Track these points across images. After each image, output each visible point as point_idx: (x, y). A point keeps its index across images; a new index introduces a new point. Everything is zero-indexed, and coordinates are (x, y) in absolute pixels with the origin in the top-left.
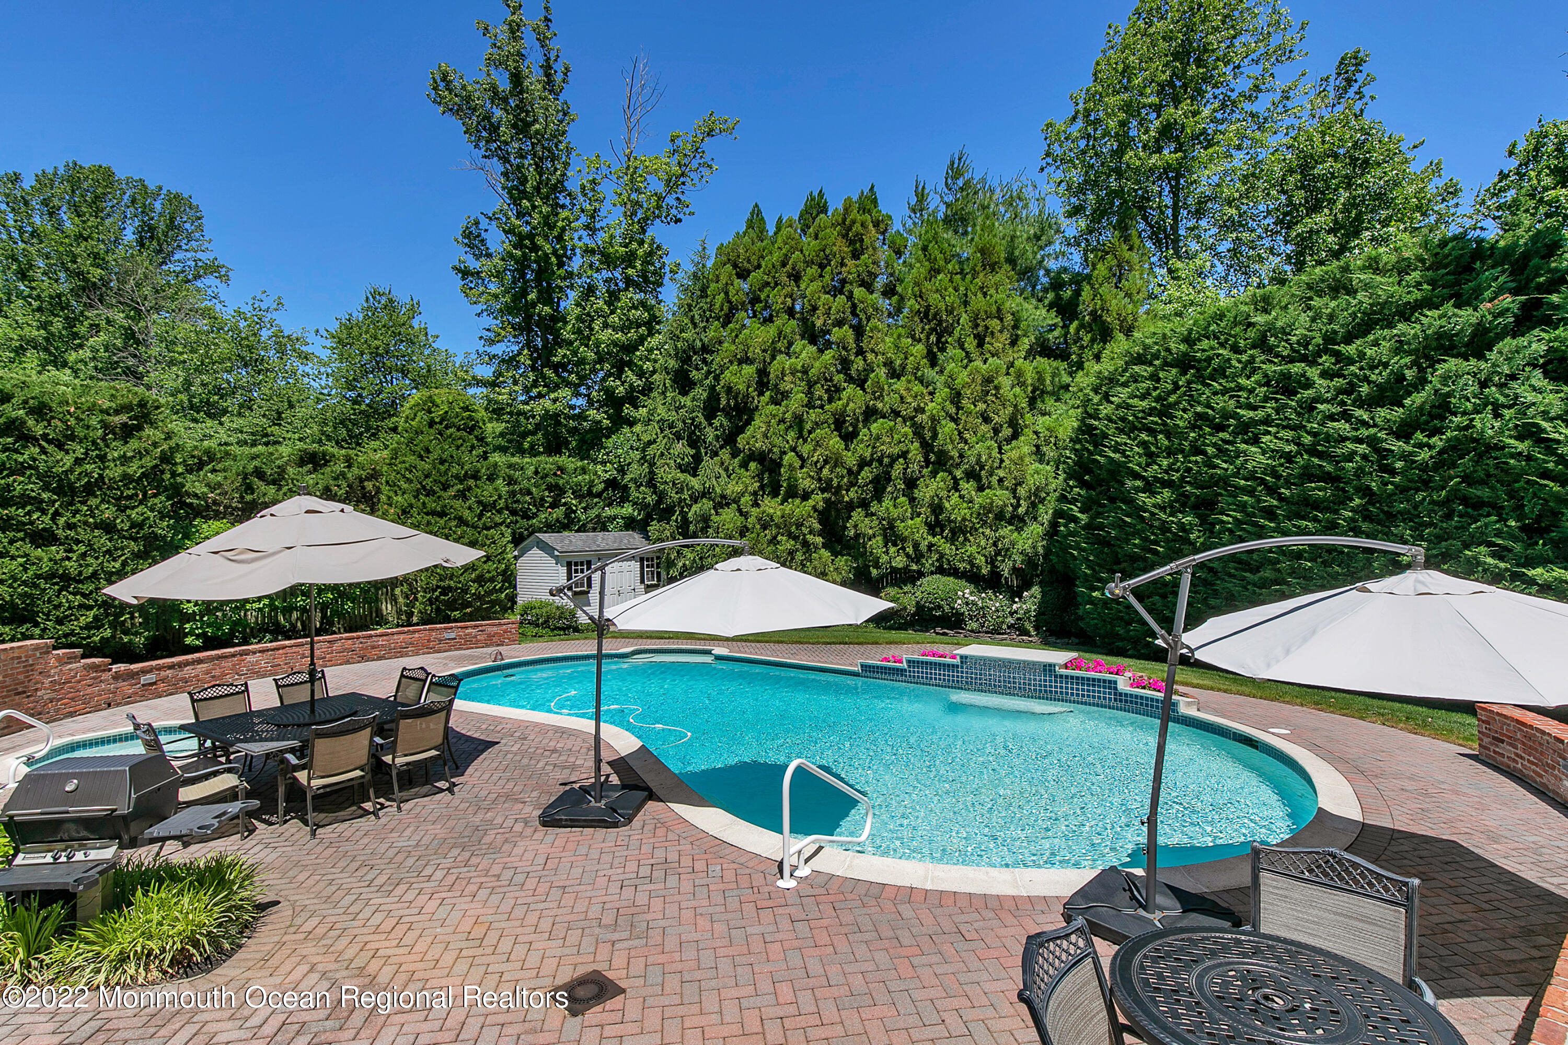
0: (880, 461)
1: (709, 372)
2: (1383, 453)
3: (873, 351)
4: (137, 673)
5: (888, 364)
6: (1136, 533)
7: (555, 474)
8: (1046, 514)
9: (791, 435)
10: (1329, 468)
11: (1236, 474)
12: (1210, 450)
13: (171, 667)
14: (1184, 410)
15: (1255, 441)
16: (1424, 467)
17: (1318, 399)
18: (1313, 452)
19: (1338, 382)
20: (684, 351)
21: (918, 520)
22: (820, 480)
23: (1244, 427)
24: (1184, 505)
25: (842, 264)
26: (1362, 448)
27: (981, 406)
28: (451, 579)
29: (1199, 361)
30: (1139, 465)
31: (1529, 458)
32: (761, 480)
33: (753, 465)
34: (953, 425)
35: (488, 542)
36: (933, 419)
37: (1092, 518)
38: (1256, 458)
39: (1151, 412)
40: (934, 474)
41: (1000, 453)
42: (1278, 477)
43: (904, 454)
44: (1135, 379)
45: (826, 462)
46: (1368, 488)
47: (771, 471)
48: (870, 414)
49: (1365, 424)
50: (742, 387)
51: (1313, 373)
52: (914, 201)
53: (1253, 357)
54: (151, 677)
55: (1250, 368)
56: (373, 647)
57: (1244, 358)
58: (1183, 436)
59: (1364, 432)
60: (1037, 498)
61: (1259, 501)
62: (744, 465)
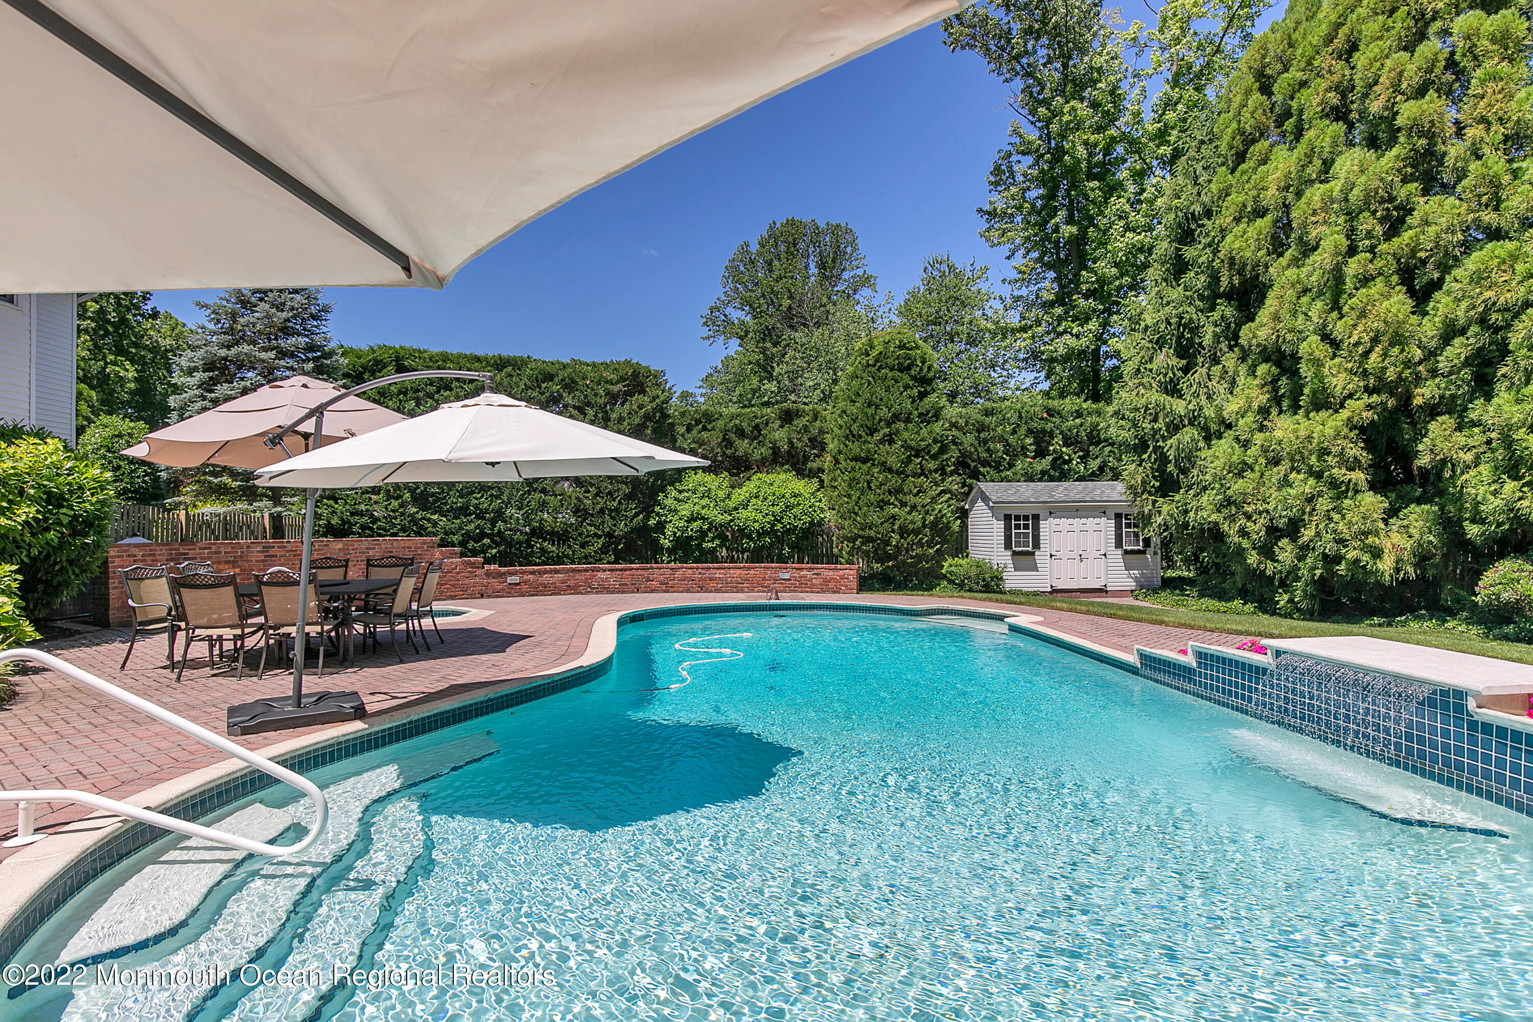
0: (1482, 321)
4: (504, 574)
7: (1041, 417)
9: (1318, 307)
13: (532, 573)
22: (1365, 373)
28: (870, 528)
32: (1274, 389)
33: (1262, 369)
35: (915, 491)
47: (1291, 374)
50: (1251, 253)
54: (515, 579)
56: (711, 579)
62: (1253, 370)
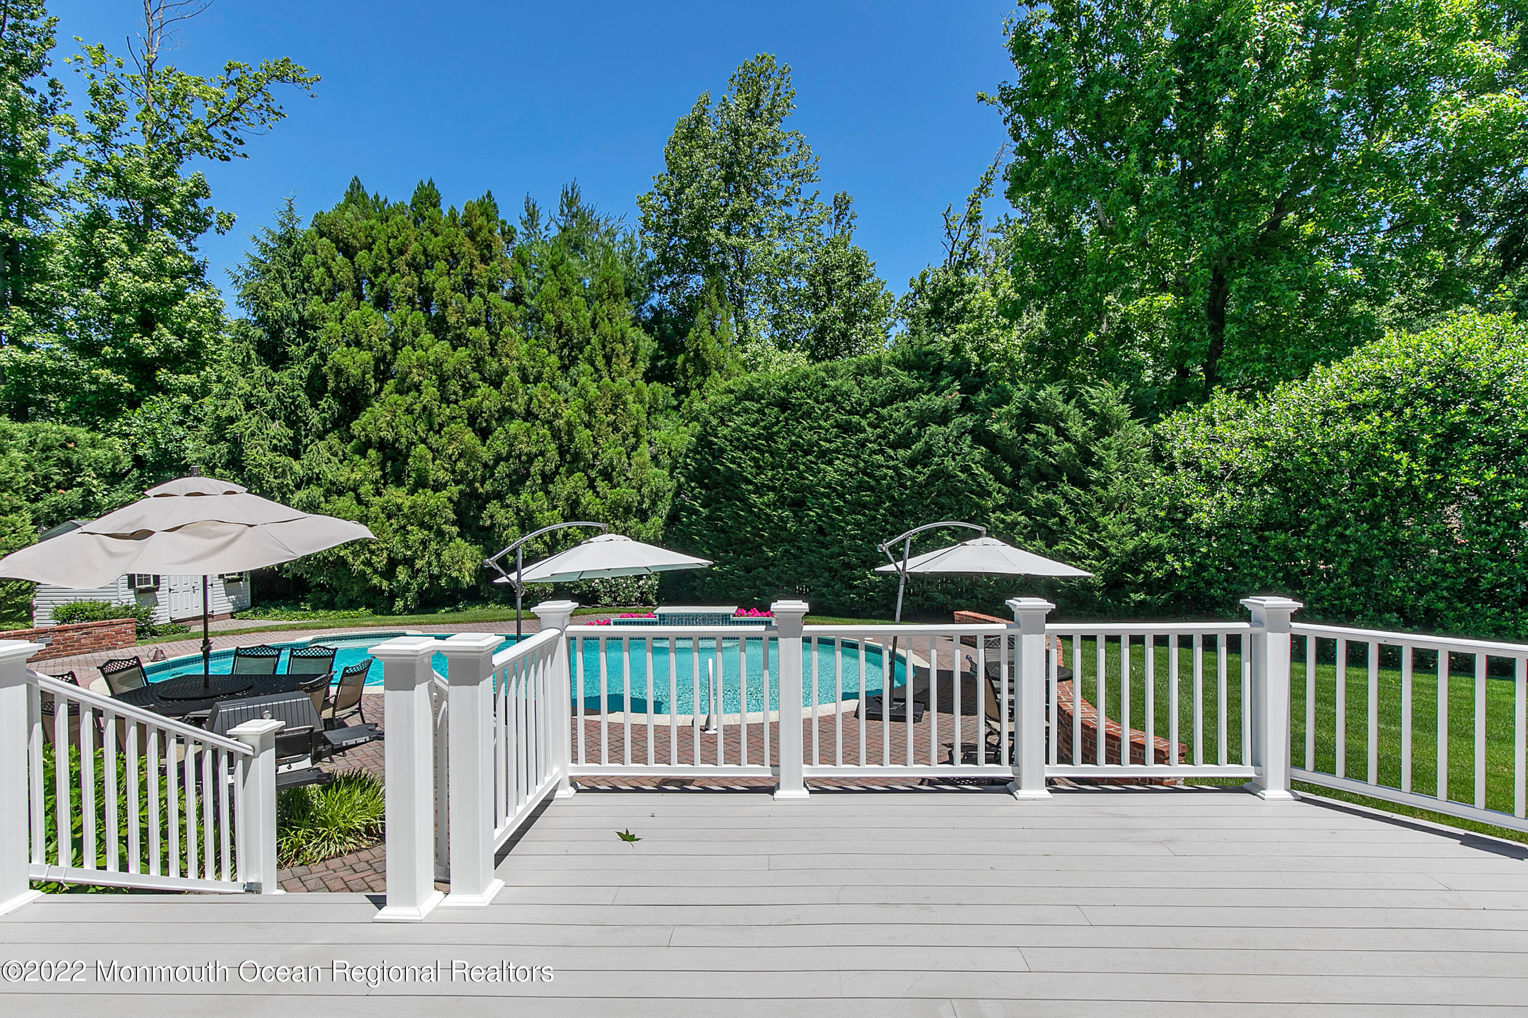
0: (518, 458)
1: (312, 350)
2: (900, 475)
3: (507, 356)
5: (522, 370)
6: (750, 523)
7: (63, 446)
8: (664, 508)
9: (421, 428)
10: (873, 483)
11: (819, 484)
12: (802, 467)
14: (784, 438)
15: (830, 463)
16: (920, 486)
17: (867, 440)
18: (865, 473)
19: (878, 431)
20: (276, 322)
21: (556, 512)
22: (454, 472)
23: (823, 454)
24: (783, 503)
25: (472, 266)
26: (890, 472)
27: (612, 417)
29: (794, 405)
30: (751, 474)
31: (966, 483)
32: (383, 469)
33: (372, 453)
34: (588, 432)
36: (569, 423)
37: (712, 512)
38: (831, 474)
39: (760, 436)
40: (570, 473)
41: (629, 458)
42: (844, 487)
43: (542, 453)
44: (746, 411)
45: (461, 455)
46: (893, 497)
47: (394, 460)
48: (506, 414)
49: (891, 457)
50: (355, 371)
51: (864, 423)
52: (525, 215)
53: (828, 408)
55: (826, 414)
57: (823, 407)
58: (782, 456)
59: (891, 463)
60: (656, 497)
61: (832, 502)
62: (362, 451)
